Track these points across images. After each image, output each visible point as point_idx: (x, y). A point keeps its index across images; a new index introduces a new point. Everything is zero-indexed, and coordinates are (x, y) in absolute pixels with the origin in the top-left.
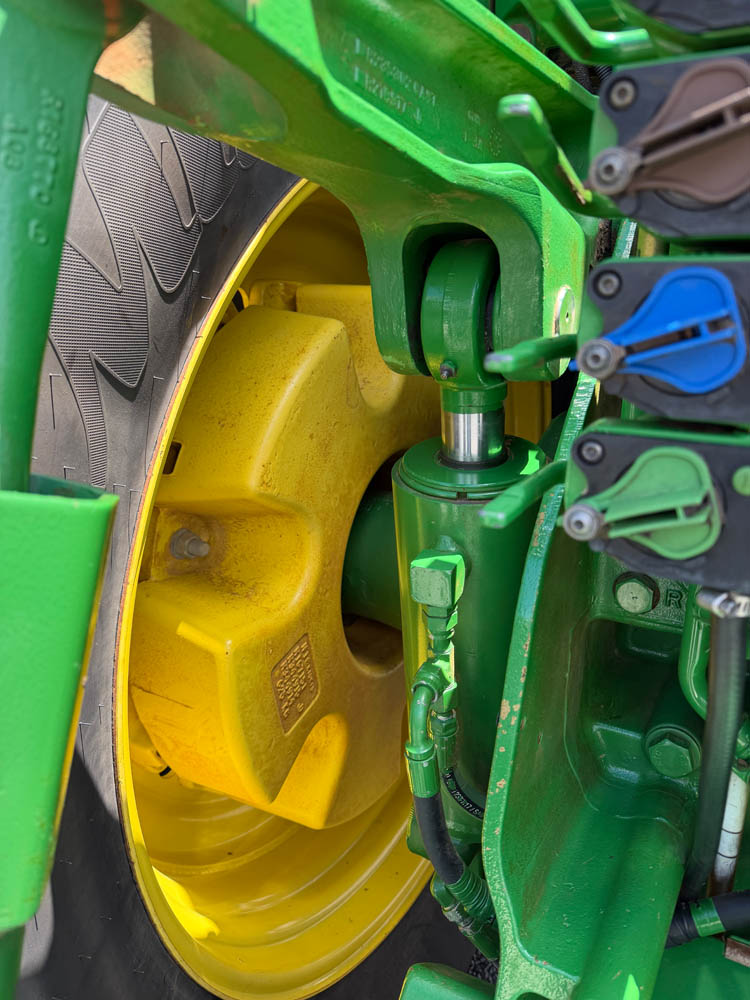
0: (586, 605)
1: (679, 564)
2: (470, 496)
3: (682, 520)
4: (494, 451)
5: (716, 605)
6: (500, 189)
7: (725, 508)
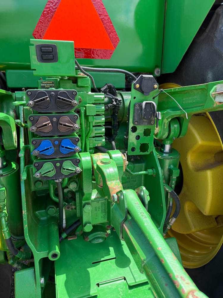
0: (30, 189)
1: (51, 177)
2: (3, 175)
3: (52, 172)
4: (5, 163)
5: (57, 181)
6: (2, 119)
7: (56, 168)
